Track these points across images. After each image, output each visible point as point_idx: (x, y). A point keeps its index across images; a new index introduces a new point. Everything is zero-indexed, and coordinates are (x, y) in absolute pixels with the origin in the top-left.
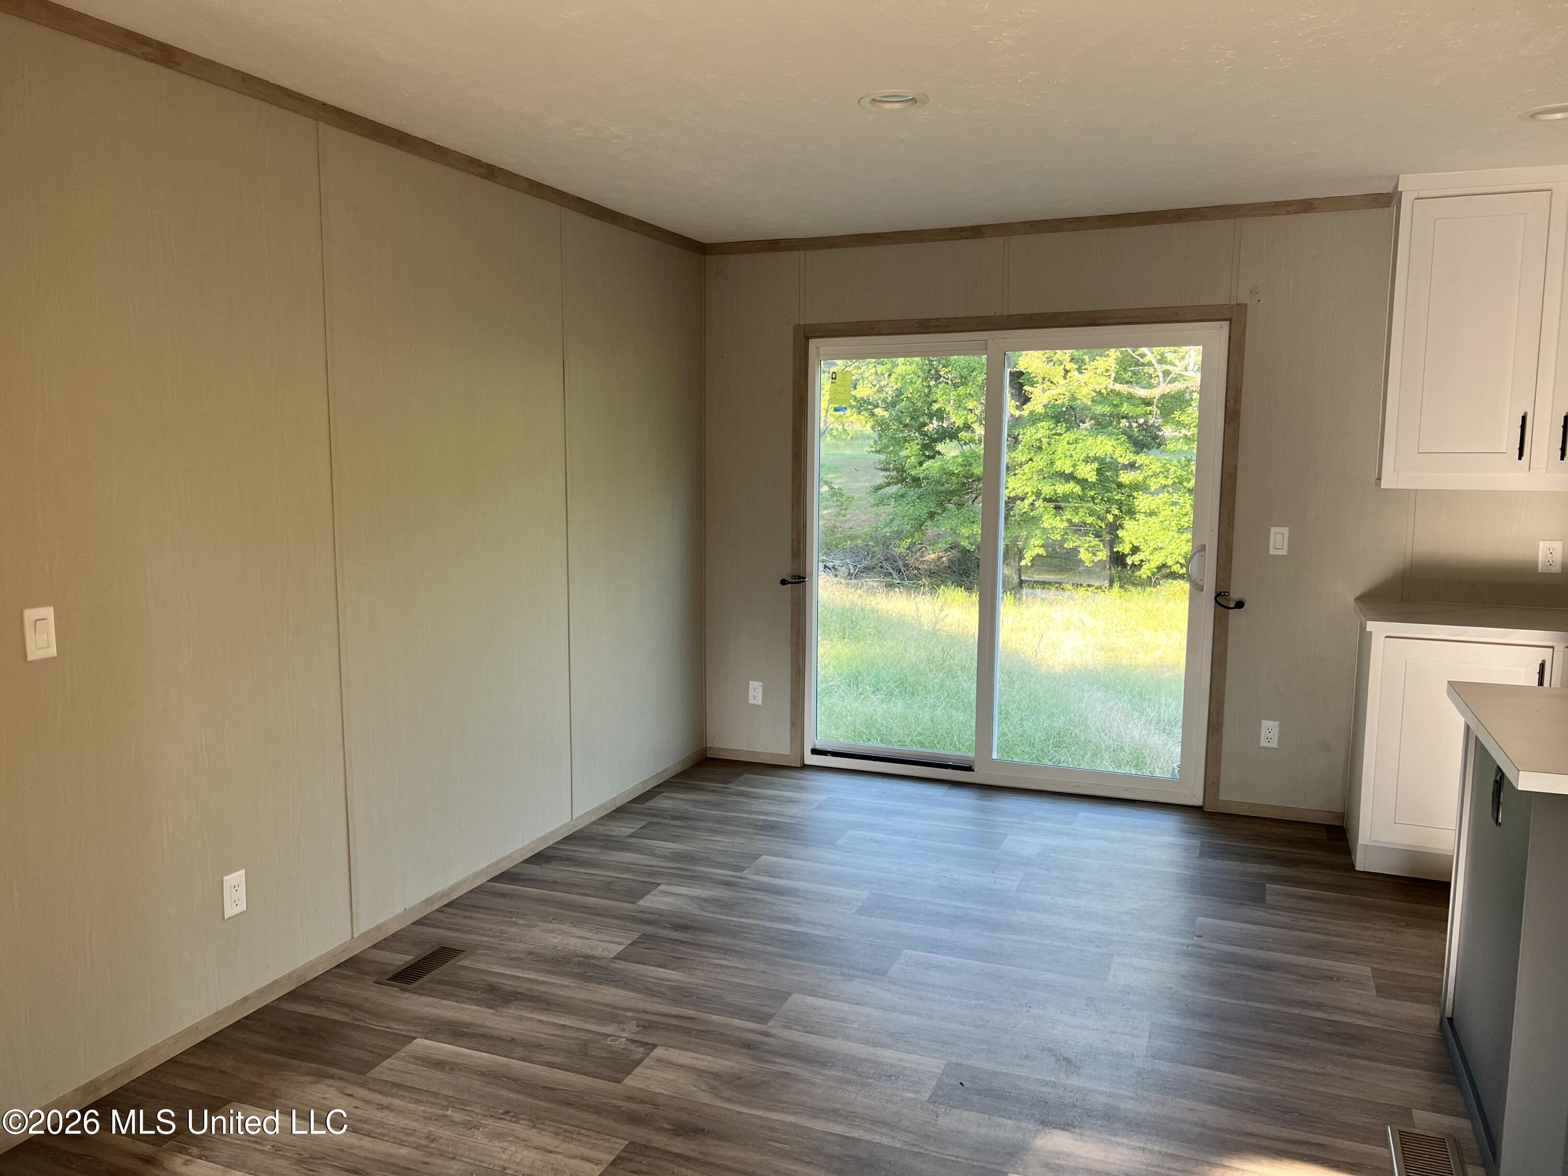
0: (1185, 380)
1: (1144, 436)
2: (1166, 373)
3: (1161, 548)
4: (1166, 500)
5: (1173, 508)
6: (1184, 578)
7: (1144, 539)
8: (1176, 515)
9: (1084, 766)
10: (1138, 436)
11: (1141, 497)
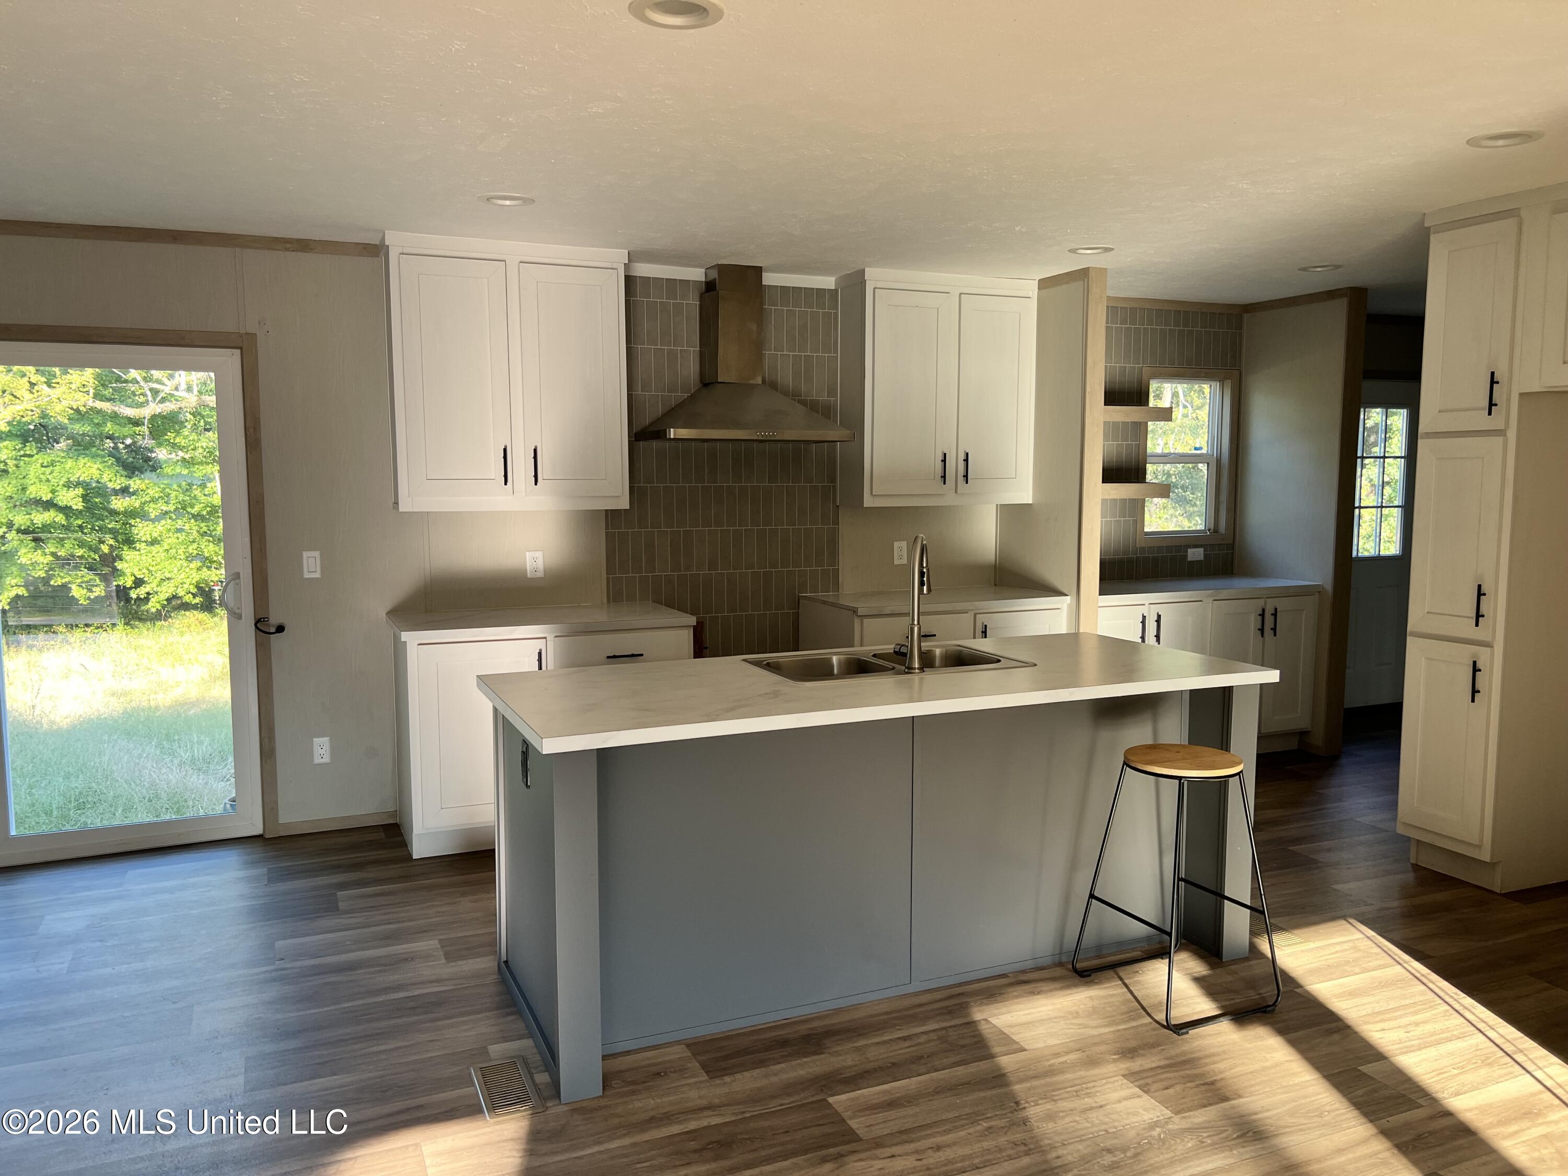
0: (177, 400)
1: (133, 458)
2: (155, 392)
3: (168, 579)
4: (169, 527)
5: (179, 535)
6: (198, 608)
7: (148, 570)
8: (182, 543)
9: (116, 822)
10: (127, 459)
11: (140, 525)
